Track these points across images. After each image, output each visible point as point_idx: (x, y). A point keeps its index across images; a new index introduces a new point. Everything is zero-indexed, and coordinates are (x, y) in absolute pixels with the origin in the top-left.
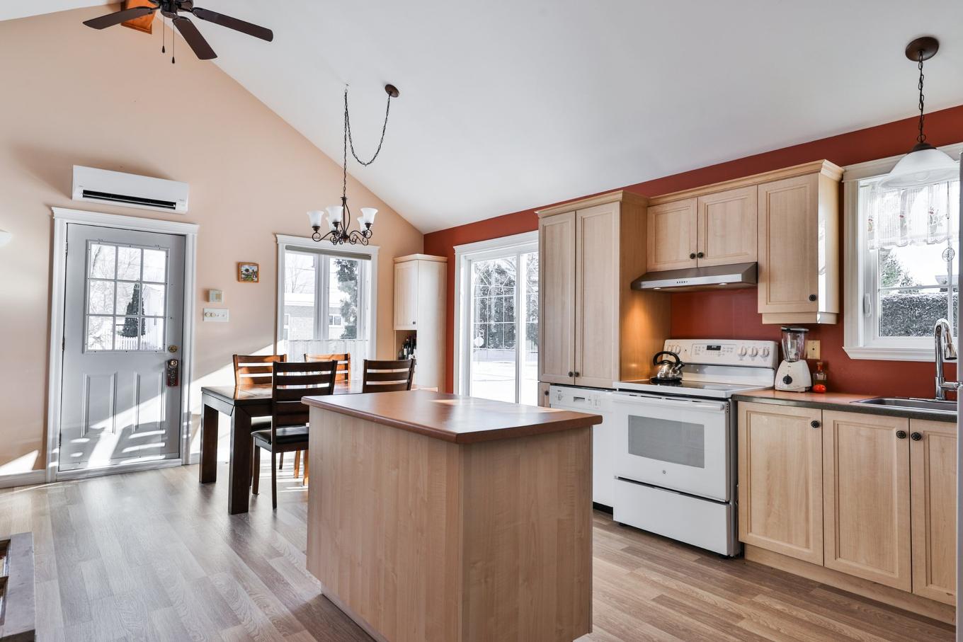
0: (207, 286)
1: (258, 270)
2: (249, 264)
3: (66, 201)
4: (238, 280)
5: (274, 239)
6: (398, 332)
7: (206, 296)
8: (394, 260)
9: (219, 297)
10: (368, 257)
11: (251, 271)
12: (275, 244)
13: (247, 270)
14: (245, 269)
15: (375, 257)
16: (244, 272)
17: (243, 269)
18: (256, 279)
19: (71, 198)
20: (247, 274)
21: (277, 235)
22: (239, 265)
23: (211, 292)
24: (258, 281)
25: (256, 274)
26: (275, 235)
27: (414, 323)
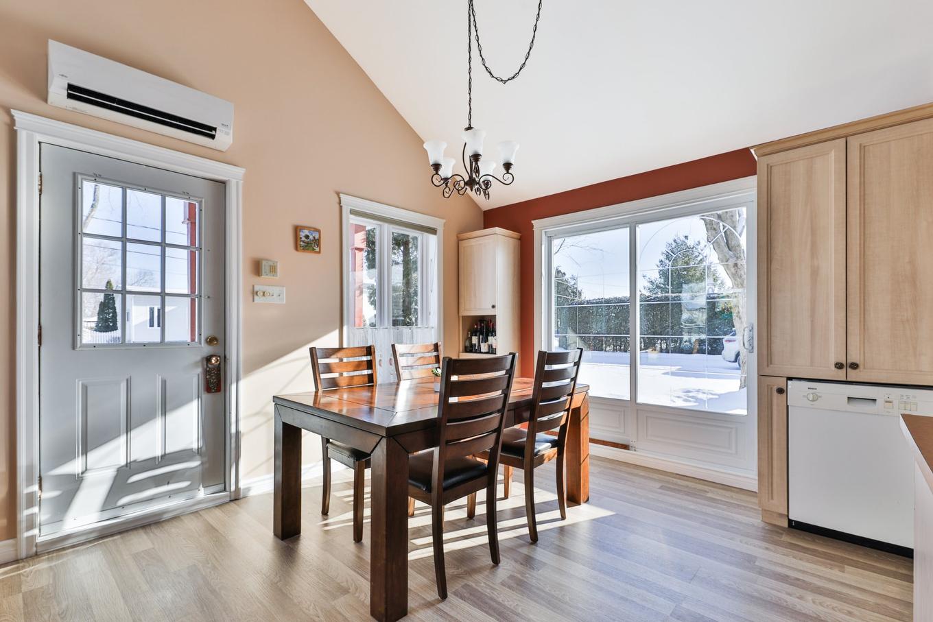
0: (259, 255)
1: (320, 237)
2: (309, 228)
3: (37, 104)
4: (296, 249)
5: (337, 200)
6: (464, 317)
7: (257, 268)
8: (457, 237)
9: (273, 270)
10: (433, 231)
11: (311, 237)
12: (338, 206)
13: (307, 237)
14: (304, 235)
15: (440, 231)
16: (304, 239)
17: (302, 234)
18: (317, 249)
19: (46, 100)
20: (306, 241)
21: (342, 195)
22: (297, 229)
23: (264, 263)
24: (319, 252)
25: (317, 242)
26: (338, 194)
27: (493, 307)
